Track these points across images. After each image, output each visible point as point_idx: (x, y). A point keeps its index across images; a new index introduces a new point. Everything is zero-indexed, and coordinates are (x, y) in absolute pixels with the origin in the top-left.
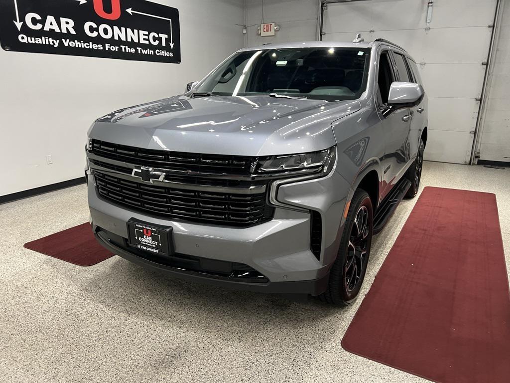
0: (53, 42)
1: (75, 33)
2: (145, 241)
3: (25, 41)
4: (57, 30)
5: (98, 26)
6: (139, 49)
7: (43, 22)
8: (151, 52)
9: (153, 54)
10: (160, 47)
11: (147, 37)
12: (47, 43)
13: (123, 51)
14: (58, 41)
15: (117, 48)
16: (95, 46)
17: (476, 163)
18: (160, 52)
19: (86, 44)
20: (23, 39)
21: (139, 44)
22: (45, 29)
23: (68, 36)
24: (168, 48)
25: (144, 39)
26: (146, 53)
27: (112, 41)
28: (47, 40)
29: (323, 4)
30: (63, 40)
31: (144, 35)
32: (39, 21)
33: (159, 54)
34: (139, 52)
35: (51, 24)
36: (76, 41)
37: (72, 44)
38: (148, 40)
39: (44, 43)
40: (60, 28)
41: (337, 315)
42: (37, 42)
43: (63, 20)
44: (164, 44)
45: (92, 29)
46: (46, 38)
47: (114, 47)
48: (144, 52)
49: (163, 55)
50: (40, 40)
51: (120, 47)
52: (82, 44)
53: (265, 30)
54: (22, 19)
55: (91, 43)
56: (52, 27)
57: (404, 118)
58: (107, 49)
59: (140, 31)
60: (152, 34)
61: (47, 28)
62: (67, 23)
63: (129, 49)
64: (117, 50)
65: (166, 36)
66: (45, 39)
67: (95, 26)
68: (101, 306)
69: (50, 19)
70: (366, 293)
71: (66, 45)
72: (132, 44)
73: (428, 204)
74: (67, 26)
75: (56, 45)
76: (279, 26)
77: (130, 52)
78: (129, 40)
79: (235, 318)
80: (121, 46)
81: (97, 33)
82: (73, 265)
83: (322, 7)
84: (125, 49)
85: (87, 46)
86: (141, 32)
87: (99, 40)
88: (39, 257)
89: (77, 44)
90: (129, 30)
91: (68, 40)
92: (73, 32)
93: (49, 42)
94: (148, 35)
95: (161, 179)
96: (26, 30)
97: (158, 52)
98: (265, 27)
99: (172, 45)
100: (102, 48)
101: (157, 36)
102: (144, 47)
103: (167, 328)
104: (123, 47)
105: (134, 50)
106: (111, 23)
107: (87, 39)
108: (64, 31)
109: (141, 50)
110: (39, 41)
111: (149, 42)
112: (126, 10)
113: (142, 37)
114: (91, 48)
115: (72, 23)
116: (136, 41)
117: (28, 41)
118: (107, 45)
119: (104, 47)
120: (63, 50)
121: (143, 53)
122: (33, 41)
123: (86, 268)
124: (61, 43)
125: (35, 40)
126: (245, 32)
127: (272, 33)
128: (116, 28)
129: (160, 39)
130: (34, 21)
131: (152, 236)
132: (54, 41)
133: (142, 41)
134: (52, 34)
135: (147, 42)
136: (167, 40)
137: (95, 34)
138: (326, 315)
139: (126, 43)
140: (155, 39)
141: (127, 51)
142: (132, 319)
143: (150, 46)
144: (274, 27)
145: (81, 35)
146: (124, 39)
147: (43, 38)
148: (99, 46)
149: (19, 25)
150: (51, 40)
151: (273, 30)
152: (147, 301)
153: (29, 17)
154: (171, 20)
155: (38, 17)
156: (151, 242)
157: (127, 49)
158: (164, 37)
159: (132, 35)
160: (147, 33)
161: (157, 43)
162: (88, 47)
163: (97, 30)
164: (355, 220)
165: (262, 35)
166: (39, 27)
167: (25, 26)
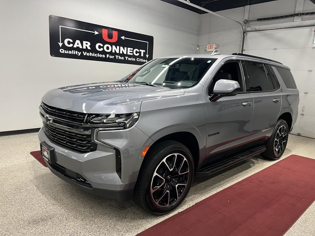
0: (78, 53)
1: (90, 49)
2: (45, 154)
3: (63, 52)
4: (81, 47)
5: (104, 46)
6: (127, 57)
7: (73, 43)
8: (134, 59)
9: (135, 60)
10: (140, 57)
11: (132, 51)
12: (75, 53)
13: (117, 58)
14: (80, 53)
15: (113, 57)
16: (101, 56)
18: (139, 60)
19: (95, 55)
20: (62, 51)
21: (127, 55)
22: (74, 47)
23: (86, 50)
25: (130, 52)
26: (131, 60)
28: (75, 52)
29: (244, 33)
30: (83, 52)
31: (130, 50)
34: (127, 59)
35: (78, 44)
36: (90, 53)
37: (88, 54)
38: (133, 53)
39: (73, 53)
40: (82, 47)
41: (149, 220)
42: (69, 53)
43: (84, 42)
45: (100, 47)
46: (75, 51)
47: (111, 56)
48: (129, 59)
49: (141, 61)
50: (71, 52)
51: (115, 56)
52: (94, 54)
53: (209, 48)
54: (63, 41)
55: (98, 54)
56: (78, 46)
57: (243, 103)
58: (107, 57)
59: (128, 48)
60: (135, 50)
61: (75, 46)
62: (87, 44)
63: (120, 57)
64: (113, 58)
65: (144, 51)
66: (74, 51)
67: (102, 45)
69: (78, 41)
70: (180, 211)
71: (85, 54)
72: (123, 55)
74: (87, 45)
75: (79, 55)
76: (218, 46)
77: (121, 59)
78: (121, 53)
80: (116, 56)
81: (103, 49)
84: (118, 57)
85: (96, 55)
86: (129, 49)
87: (103, 52)
89: (91, 54)
90: (121, 48)
91: (86, 52)
92: (89, 48)
93: (76, 53)
94: (133, 51)
95: (51, 122)
96: (64, 47)
97: (138, 60)
98: (210, 46)
100: (104, 57)
101: (138, 51)
102: (130, 56)
104: (117, 56)
105: (123, 58)
106: (111, 44)
107: (97, 52)
108: (84, 48)
109: (127, 58)
110: (70, 52)
111: (133, 54)
112: (121, 37)
113: (129, 51)
114: (98, 56)
115: (89, 44)
116: (125, 53)
117: (64, 52)
118: (107, 55)
119: (106, 56)
120: (82, 57)
121: (129, 60)
122: (67, 53)
124: (82, 54)
125: (68, 52)
126: (198, 49)
128: (114, 47)
129: (140, 53)
130: (69, 43)
131: (47, 152)
132: (79, 52)
133: (129, 53)
134: (78, 49)
135: (132, 54)
137: (102, 49)
139: (119, 54)
140: (137, 52)
141: (119, 58)
143: (134, 56)
144: (214, 46)
146: (118, 52)
147: (73, 51)
148: (103, 55)
149: (61, 44)
150: (77, 52)
151: (214, 48)
154: (148, 42)
155: (71, 41)
157: (119, 57)
158: (143, 51)
159: (123, 50)
160: (132, 49)
161: (138, 54)
162: (97, 56)
163: (103, 47)
164: (164, 160)
165: (207, 51)
166: (71, 45)
167: (64, 45)
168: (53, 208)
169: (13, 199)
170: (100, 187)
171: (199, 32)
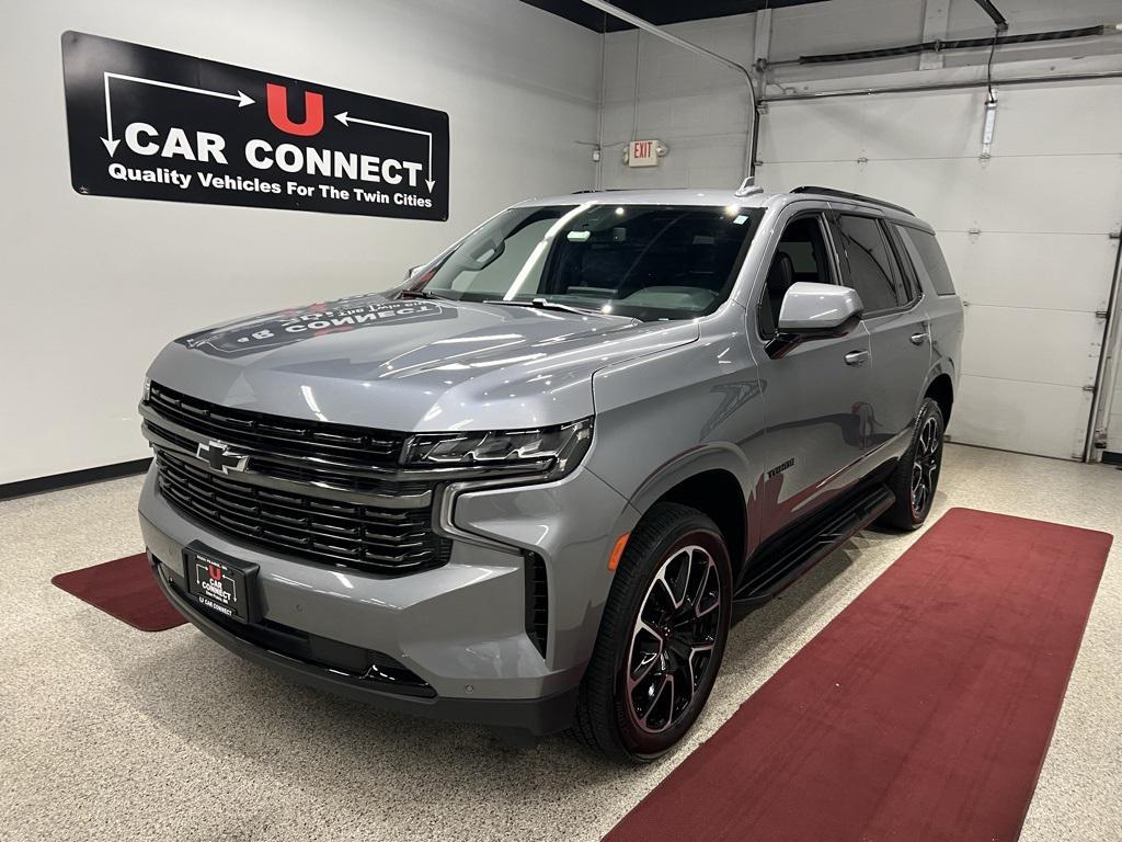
0: (179, 179)
1: (225, 162)
2: (212, 589)
3: (122, 176)
4: (190, 156)
5: (275, 149)
6: (359, 192)
7: (161, 140)
8: (385, 198)
9: (387, 202)
10: (404, 187)
11: (376, 169)
12: (167, 181)
13: (325, 195)
14: (189, 177)
15: (311, 189)
16: (265, 187)
17: (1100, 459)
18: (403, 199)
19: (246, 183)
20: (119, 172)
21: (359, 183)
22: (163, 155)
23: (212, 167)
24: (420, 191)
25: (371, 173)
26: (373, 200)
27: (302, 177)
28: (167, 175)
29: (758, 103)
30: (201, 175)
31: (370, 164)
32: (154, 140)
33: (401, 202)
34: (359, 198)
35: (178, 144)
36: (227, 177)
37: (218, 183)
38: (379, 174)
39: (160, 180)
40: (196, 153)
41: (618, 783)
42: (145, 178)
43: (202, 137)
44: (413, 182)
45: (260, 154)
46: (166, 170)
47: (305, 189)
48: (369, 197)
49: (410, 204)
50: (152, 173)
51: (317, 188)
52: (239, 183)
53: (638, 154)
54: (119, 134)
55: (257, 181)
56: (178, 151)
57: (848, 357)
58: (290, 192)
59: (362, 157)
60: (389, 163)
61: (168, 152)
62: (211, 142)
63: (337, 192)
64: (310, 194)
65: (419, 167)
66: (163, 172)
67: (267, 148)
68: (142, 717)
69: (176, 134)
70: (703, 740)
71: (206, 184)
72: (344, 182)
73: (942, 548)
74: (211, 147)
75: (186, 185)
76: (666, 145)
77: (338, 197)
78: (338, 174)
79: (397, 768)
80: (321, 187)
81: (272, 161)
82: (127, 627)
83: (756, 108)
84: (328, 192)
85: (249, 186)
86: (365, 159)
87: (275, 175)
88: (72, 603)
89: (228, 182)
90: (339, 155)
91: (210, 176)
92: (221, 159)
93: (171, 178)
94: (380, 165)
95: (241, 466)
96: (125, 156)
97: (399, 199)
98: (639, 147)
99: (430, 184)
100: (279, 191)
101: (398, 166)
102: (370, 187)
103: (250, 774)
104: (324, 188)
105: (347, 194)
106: (303, 143)
107: (250, 173)
108: (204, 157)
109: (362, 194)
110: (150, 176)
111: (382, 177)
112: (337, 117)
113: (365, 168)
114: (257, 190)
115: (220, 143)
116: (353, 175)
117: (127, 176)
118: (290, 184)
119: (284, 188)
120: (198, 195)
121: (367, 200)
122: (138, 177)
123: (148, 635)
124: (195, 181)
125: (142, 175)
126: (596, 157)
127: (652, 160)
128: (311, 151)
129: (405, 173)
130: (143, 139)
131: (222, 580)
132: (182, 176)
133: (365, 177)
134: (177, 163)
135: (376, 179)
136: (421, 176)
137: (267, 164)
138: (595, 780)
139: (331, 180)
140: (393, 172)
141: (333, 196)
142: (191, 750)
143: (383, 187)
144: (655, 148)
145: (238, 166)
146: (326, 172)
147: (159, 171)
148: (273, 185)
149: (111, 146)
150: (174, 174)
151: (653, 155)
152: (236, 714)
153: (132, 131)
154: (430, 134)
155: (152, 131)
156: (220, 592)
157: (333, 191)
158: (413, 168)
159: (346, 165)
160: (377, 160)
161: (398, 179)
162: (251, 189)
163: (272, 155)
164: (661, 574)
165: (630, 164)
166: (152, 149)
167: (123, 147)
168: (256, 785)
169: (76, 771)
170: (469, 694)
171: (597, 96)
